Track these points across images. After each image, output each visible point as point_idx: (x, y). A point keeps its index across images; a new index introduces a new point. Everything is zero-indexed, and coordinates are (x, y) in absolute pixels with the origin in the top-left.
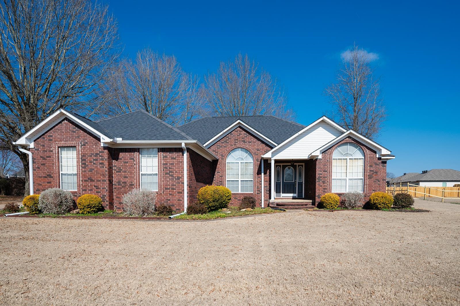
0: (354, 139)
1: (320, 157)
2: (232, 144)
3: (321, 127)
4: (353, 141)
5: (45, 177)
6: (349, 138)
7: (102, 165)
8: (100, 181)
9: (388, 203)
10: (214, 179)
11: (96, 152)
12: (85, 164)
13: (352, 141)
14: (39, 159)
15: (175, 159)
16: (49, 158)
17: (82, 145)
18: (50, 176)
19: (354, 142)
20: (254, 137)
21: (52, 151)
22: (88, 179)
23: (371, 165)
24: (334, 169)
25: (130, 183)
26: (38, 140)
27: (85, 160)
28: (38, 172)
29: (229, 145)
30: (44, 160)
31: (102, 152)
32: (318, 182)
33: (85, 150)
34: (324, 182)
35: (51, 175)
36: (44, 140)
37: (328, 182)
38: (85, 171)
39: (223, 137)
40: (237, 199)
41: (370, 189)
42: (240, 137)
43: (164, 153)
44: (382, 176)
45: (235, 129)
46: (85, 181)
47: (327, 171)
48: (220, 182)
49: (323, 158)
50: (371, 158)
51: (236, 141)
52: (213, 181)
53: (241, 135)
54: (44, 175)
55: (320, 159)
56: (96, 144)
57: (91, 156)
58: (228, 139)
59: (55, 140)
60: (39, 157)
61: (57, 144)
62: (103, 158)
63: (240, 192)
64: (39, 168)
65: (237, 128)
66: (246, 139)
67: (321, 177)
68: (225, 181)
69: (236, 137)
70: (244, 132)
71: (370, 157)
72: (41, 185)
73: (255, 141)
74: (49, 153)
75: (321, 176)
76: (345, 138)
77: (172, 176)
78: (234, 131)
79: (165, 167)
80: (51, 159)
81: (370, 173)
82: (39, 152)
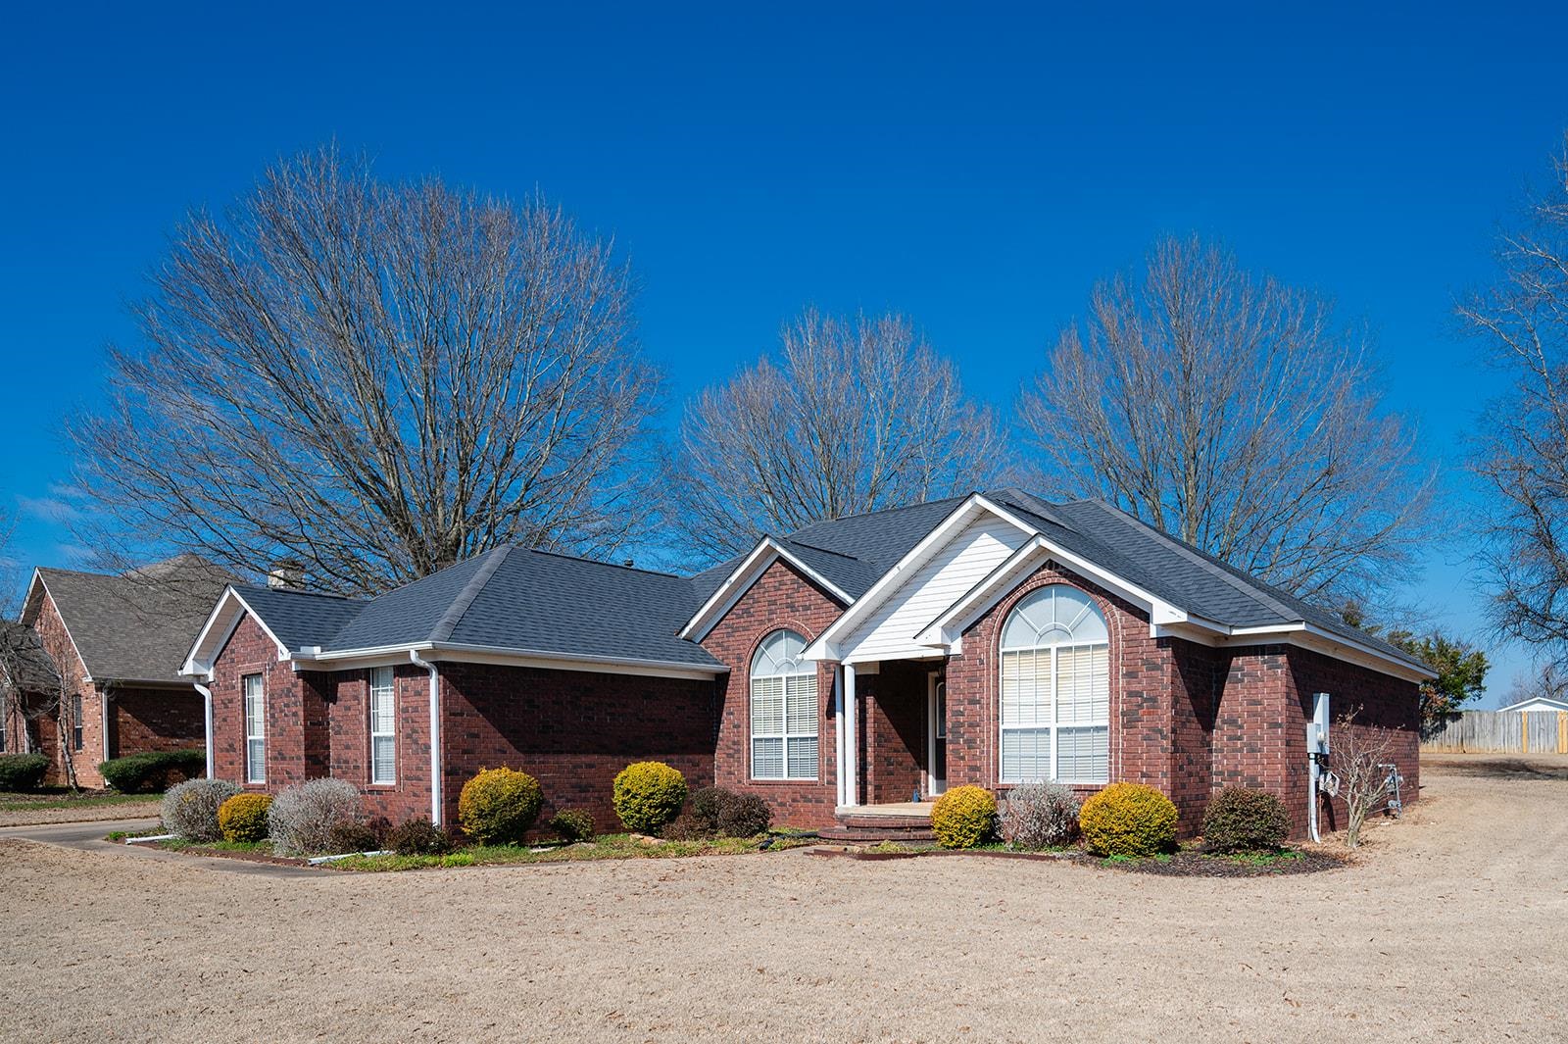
0: (1068, 570)
1: (957, 647)
2: (763, 618)
3: (985, 535)
4: (1065, 576)
5: (227, 750)
6: (1050, 569)
7: (296, 719)
8: (293, 759)
9: (1126, 832)
10: (721, 735)
12: (274, 716)
13: (1063, 580)
14: (220, 707)
15: (420, 694)
16: (231, 705)
17: (269, 671)
18: (232, 747)
19: (1067, 582)
20: (818, 590)
21: (234, 687)
22: (278, 753)
23: (1131, 669)
24: (1009, 693)
25: (355, 763)
26: (219, 662)
27: (273, 706)
28: (219, 737)
29: (756, 623)
30: (226, 710)
31: (295, 685)
32: (951, 742)
33: (273, 682)
34: (970, 743)
35: (234, 745)
36: (225, 661)
37: (983, 741)
38: (274, 735)
39: (741, 599)
40: (776, 800)
41: (1133, 768)
42: (781, 592)
44: (1268, 708)
45: (769, 568)
46: (275, 758)
47: (979, 702)
48: (734, 743)
49: (966, 651)
50: (1130, 644)
51: (773, 607)
52: (717, 740)
53: (785, 587)
54: (226, 745)
55: (957, 657)
57: (281, 696)
58: (751, 601)
60: (220, 702)
62: (296, 699)
63: (785, 778)
64: (220, 728)
65: (772, 565)
66: (797, 599)
67: (962, 725)
68: (749, 739)
69: (771, 594)
70: (791, 576)
71: (1128, 638)
72: (222, 768)
73: (819, 602)
75: (961, 719)
76: (1039, 570)
77: (416, 742)
78: (765, 576)
79: (405, 718)
80: (234, 705)
81: (1130, 702)
82: (219, 691)
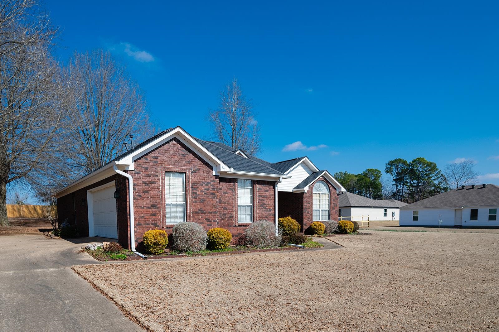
0: (326, 178)
1: (306, 191)
5: (149, 208)
6: (322, 177)
7: (214, 196)
8: (211, 213)
11: (208, 181)
12: (196, 193)
14: (141, 185)
15: (267, 191)
16: (153, 185)
17: (192, 172)
18: (154, 206)
21: (157, 176)
22: (199, 210)
24: (314, 202)
25: (230, 215)
26: (139, 161)
27: (196, 189)
28: (139, 201)
30: (147, 187)
31: (213, 181)
32: (305, 212)
33: (196, 178)
34: (308, 213)
35: (156, 205)
36: (147, 161)
37: (310, 212)
38: (196, 202)
41: (334, 218)
43: (259, 185)
46: (196, 213)
47: (310, 203)
54: (147, 206)
55: (306, 193)
56: (208, 172)
57: (202, 185)
59: (161, 163)
60: (141, 182)
61: (164, 168)
62: (214, 187)
64: (140, 196)
72: (142, 217)
74: (153, 178)
75: (306, 207)
76: (320, 177)
77: (265, 208)
79: (260, 199)
80: (156, 185)
81: (333, 205)
82: (140, 176)
